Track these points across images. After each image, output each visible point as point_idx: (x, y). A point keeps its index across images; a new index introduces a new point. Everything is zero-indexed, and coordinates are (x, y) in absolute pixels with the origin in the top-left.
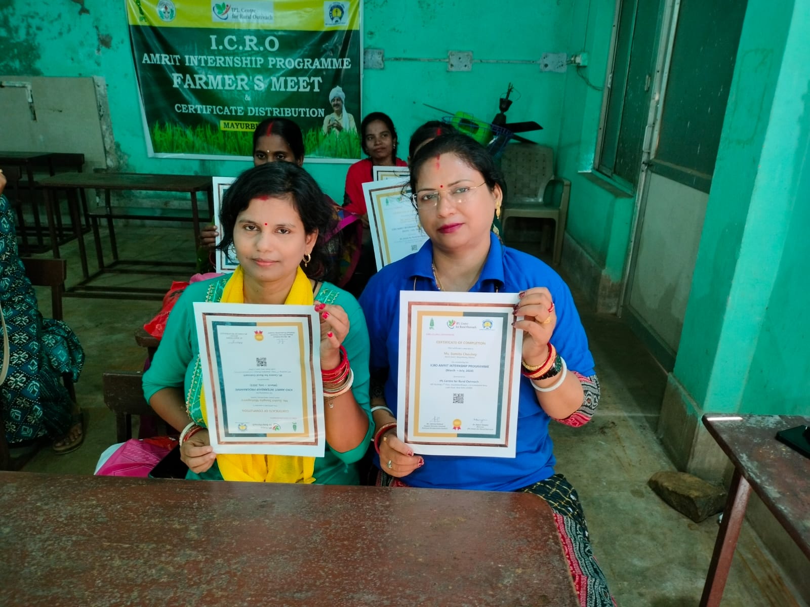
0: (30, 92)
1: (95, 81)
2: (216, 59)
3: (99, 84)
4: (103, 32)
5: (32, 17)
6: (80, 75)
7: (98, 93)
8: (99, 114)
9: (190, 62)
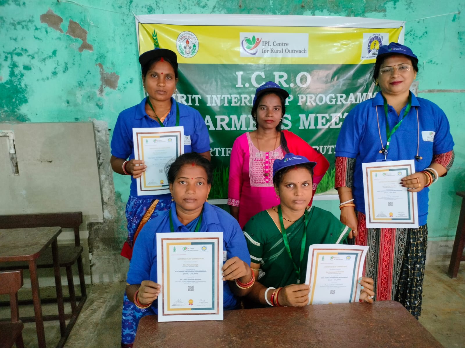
0: (12, 141)
1: (96, 126)
2: (241, 98)
3: (99, 129)
4: (108, 70)
5: (19, 54)
6: (77, 119)
7: (97, 139)
8: (98, 163)
9: (211, 103)
